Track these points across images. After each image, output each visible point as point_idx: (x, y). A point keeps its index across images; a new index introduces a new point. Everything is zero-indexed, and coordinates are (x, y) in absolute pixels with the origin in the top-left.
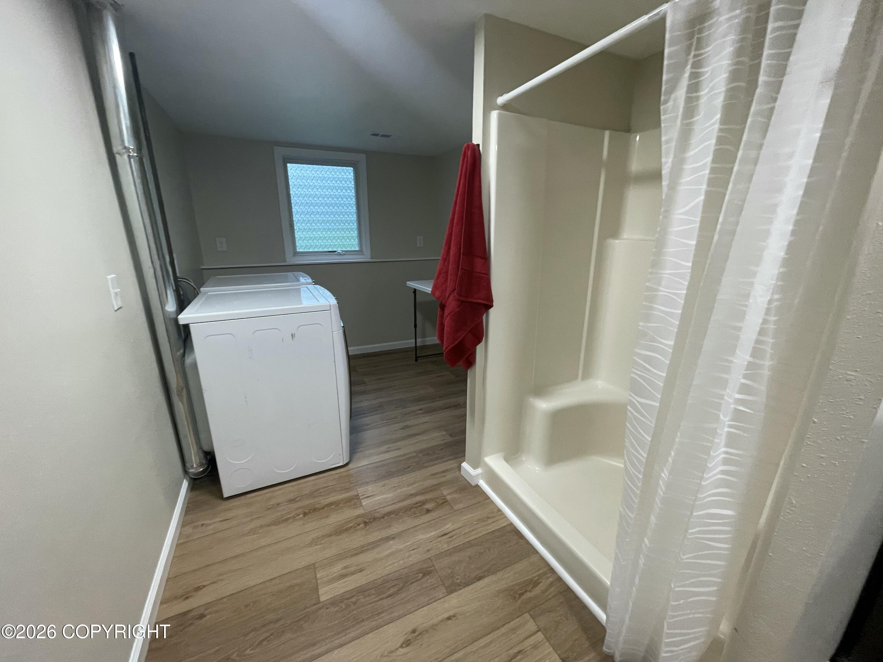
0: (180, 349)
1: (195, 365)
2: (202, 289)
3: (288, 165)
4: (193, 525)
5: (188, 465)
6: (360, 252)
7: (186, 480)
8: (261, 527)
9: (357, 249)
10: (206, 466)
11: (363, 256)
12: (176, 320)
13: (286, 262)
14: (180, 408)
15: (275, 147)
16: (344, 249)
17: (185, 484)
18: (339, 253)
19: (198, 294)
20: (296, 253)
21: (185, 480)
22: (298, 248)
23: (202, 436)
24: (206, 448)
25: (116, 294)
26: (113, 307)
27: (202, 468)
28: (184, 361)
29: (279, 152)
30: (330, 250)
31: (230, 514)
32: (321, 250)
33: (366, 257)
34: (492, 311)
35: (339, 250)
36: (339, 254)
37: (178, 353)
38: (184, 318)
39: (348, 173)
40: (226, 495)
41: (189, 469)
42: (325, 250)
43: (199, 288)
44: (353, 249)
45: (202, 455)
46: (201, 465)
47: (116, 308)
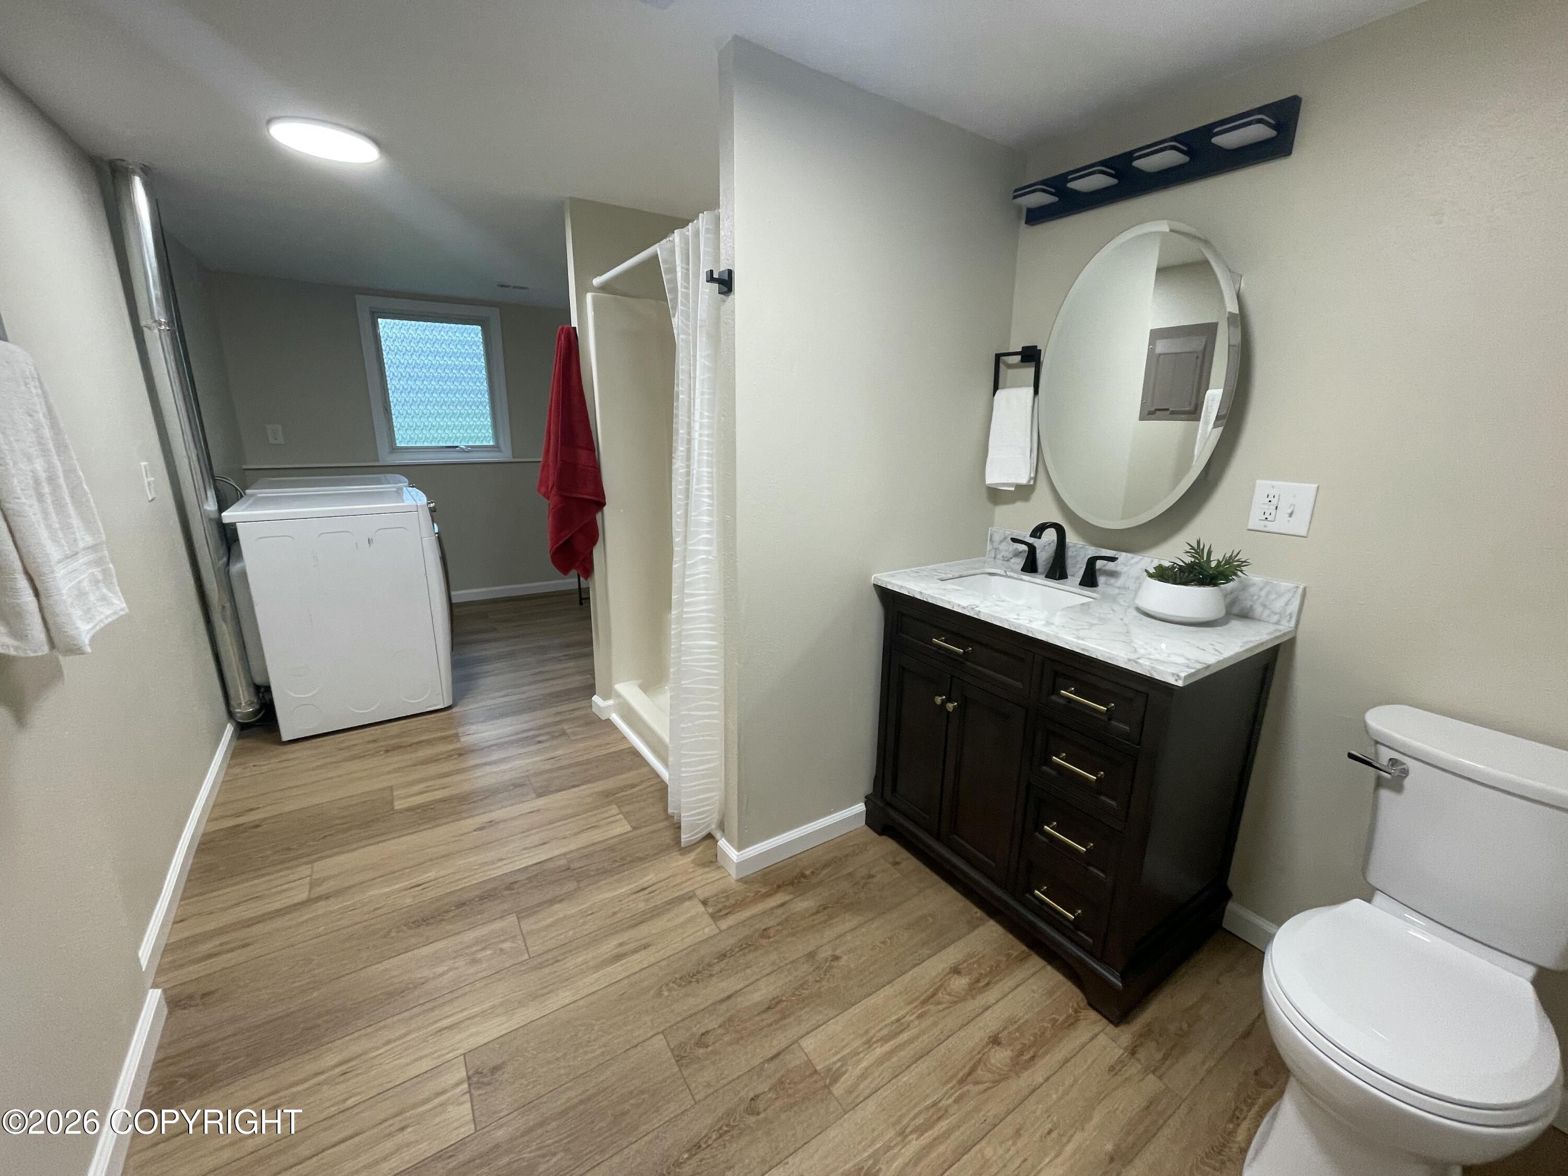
0: (222, 558)
1: (244, 574)
2: (248, 491)
3: (380, 320)
4: (243, 766)
5: (233, 703)
6: (496, 448)
7: (232, 724)
8: (331, 763)
9: (492, 443)
10: (257, 707)
11: (498, 454)
12: (220, 518)
13: (378, 461)
14: (224, 630)
15: (357, 297)
16: (471, 444)
17: (229, 729)
18: (462, 449)
19: (242, 496)
20: (394, 449)
21: (229, 725)
22: (397, 442)
23: (254, 663)
24: (259, 680)
25: (149, 484)
26: (148, 497)
27: (252, 707)
28: (228, 571)
29: (364, 303)
30: (449, 444)
31: (291, 756)
32: (434, 444)
33: (505, 455)
34: (606, 509)
35: (463, 445)
36: (463, 451)
37: (220, 562)
38: (228, 516)
39: (474, 333)
40: (285, 738)
41: (234, 709)
42: (441, 444)
43: (244, 490)
44: (485, 443)
45: (252, 689)
46: (251, 704)
47: (150, 499)
